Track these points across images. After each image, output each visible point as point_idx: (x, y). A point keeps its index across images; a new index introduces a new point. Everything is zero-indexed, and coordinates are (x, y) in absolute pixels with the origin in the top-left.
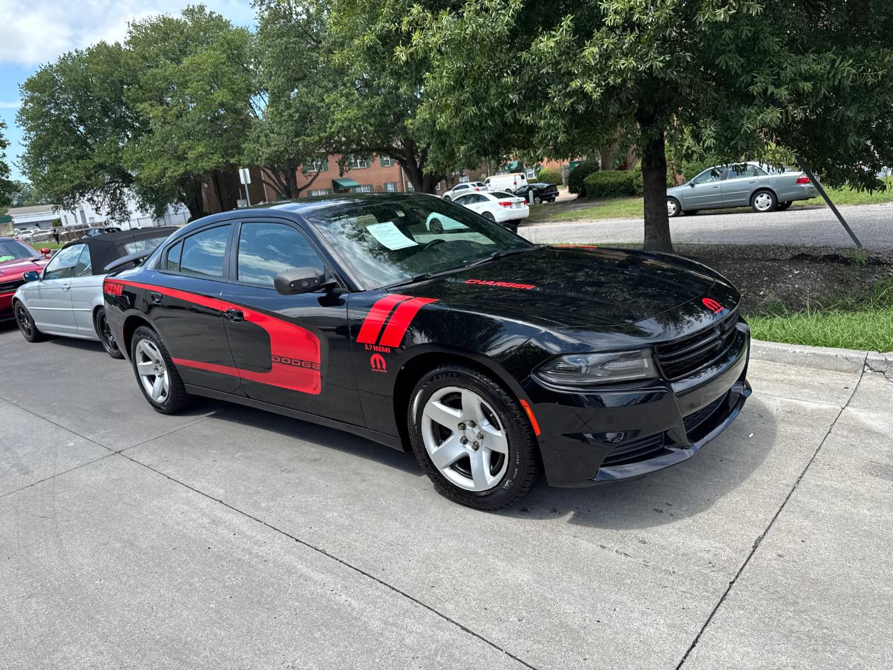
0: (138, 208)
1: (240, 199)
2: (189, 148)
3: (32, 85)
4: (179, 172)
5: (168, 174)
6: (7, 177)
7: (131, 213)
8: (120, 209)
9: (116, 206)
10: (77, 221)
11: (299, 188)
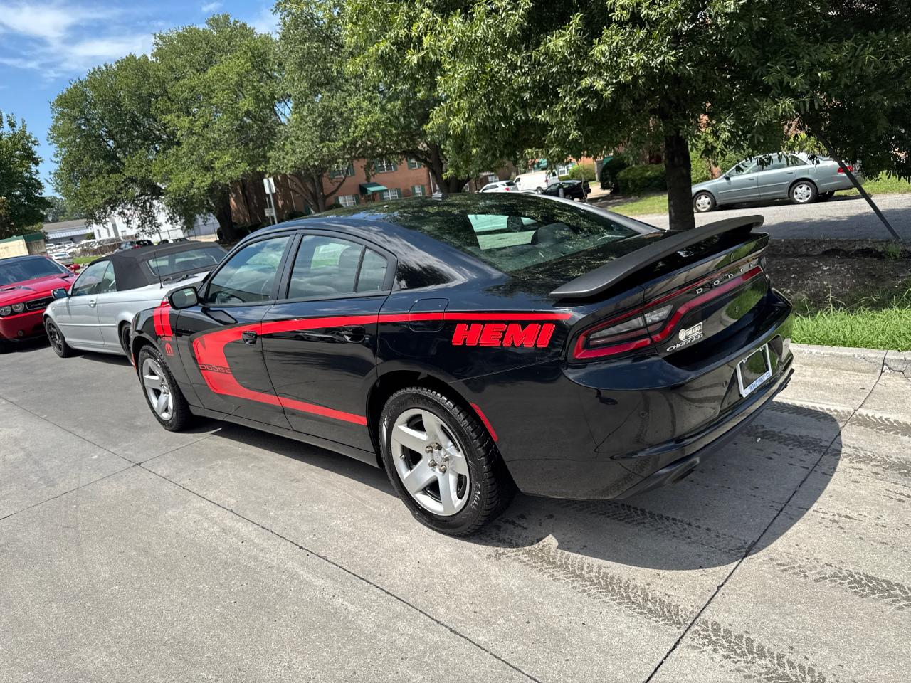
0: (168, 220)
1: (267, 208)
2: (216, 158)
3: (63, 101)
4: (206, 183)
5: (196, 185)
6: (41, 194)
7: (161, 225)
8: (150, 222)
9: (146, 219)
10: (109, 235)
11: (325, 194)
